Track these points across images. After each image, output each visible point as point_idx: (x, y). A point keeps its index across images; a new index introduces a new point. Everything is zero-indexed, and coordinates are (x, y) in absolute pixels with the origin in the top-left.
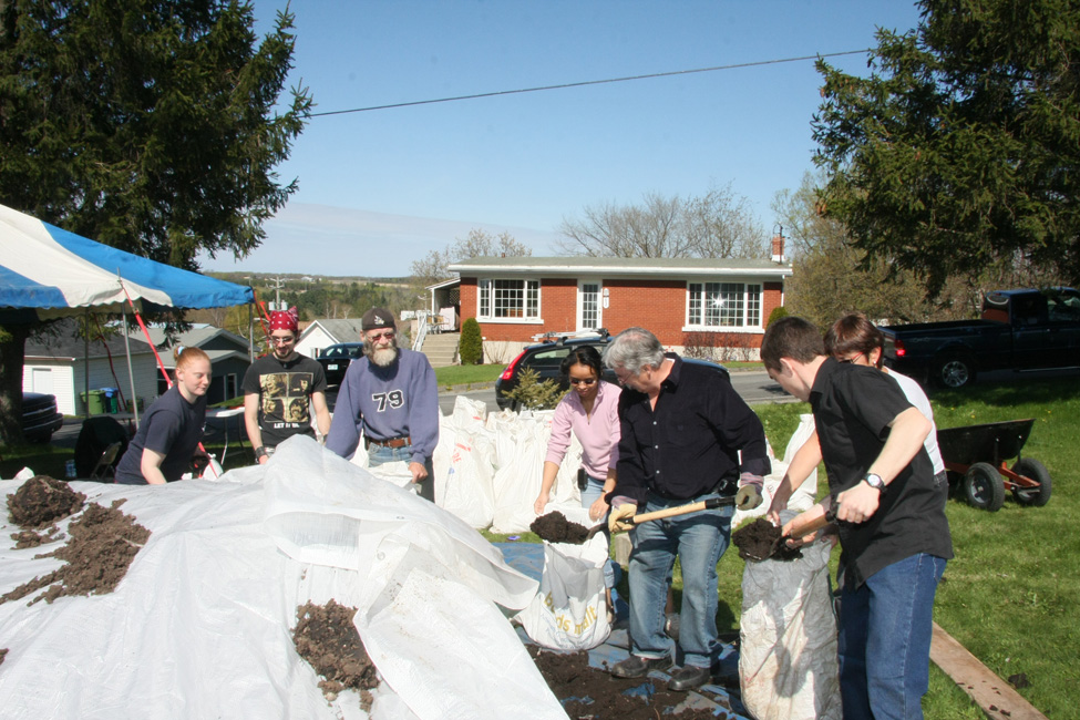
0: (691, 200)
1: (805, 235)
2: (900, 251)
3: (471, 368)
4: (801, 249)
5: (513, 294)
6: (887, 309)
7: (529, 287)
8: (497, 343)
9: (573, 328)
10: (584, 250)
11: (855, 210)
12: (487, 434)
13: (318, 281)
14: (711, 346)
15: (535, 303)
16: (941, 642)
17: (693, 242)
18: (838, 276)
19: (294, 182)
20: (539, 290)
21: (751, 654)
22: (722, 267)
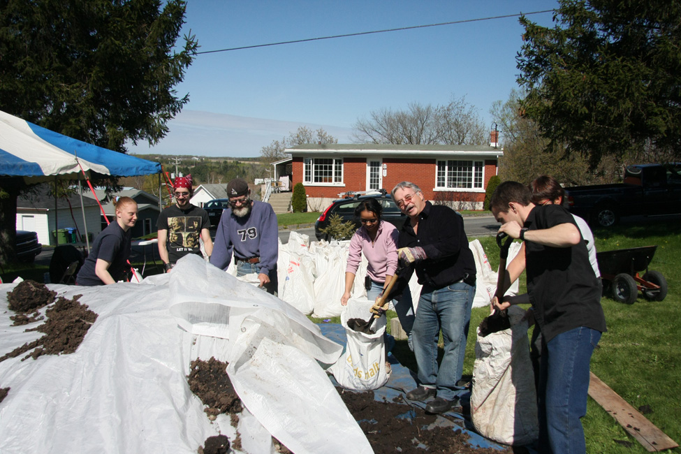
0: (439, 108)
1: (511, 130)
2: (572, 140)
3: (299, 215)
4: (509, 139)
5: (326, 168)
6: (564, 177)
7: (336, 163)
8: (316, 199)
9: (365, 190)
10: (371, 140)
11: (544, 113)
12: (310, 255)
13: (202, 160)
14: (451, 200)
15: (340, 174)
16: (597, 385)
17: (440, 134)
18: (532, 156)
19: (187, 96)
20: (342, 165)
21: (478, 393)
22: (458, 150)
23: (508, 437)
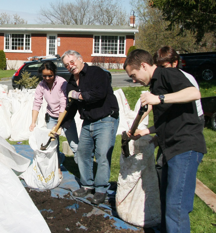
1: (144, 15)
2: (185, 22)
4: (142, 21)
5: (19, 40)
6: (179, 47)
7: (26, 37)
8: (12, 61)
9: (45, 55)
10: (50, 21)
11: (166, 4)
12: (8, 99)
14: (103, 62)
15: (29, 44)
16: (200, 187)
17: (96, 18)
18: (158, 33)
20: (30, 39)
21: (122, 192)
22: (108, 29)
23: (141, 222)
